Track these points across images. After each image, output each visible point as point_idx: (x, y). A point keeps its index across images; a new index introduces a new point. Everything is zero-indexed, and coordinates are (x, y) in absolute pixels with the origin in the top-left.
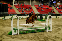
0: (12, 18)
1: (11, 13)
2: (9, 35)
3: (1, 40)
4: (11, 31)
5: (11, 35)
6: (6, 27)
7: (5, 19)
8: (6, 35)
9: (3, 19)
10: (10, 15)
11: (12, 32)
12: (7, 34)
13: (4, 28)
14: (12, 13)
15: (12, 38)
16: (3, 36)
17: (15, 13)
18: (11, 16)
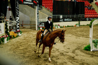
0: (91, 23)
1: (89, 16)
2: (86, 51)
3: (73, 57)
4: (89, 45)
5: (88, 50)
6: (81, 37)
7: (80, 26)
8: (81, 51)
9: (77, 26)
10: (87, 19)
11: (91, 46)
12: (83, 48)
13: (78, 39)
14: (91, 16)
15: (90, 56)
16: (76, 51)
17: (96, 16)
18: (89, 20)
